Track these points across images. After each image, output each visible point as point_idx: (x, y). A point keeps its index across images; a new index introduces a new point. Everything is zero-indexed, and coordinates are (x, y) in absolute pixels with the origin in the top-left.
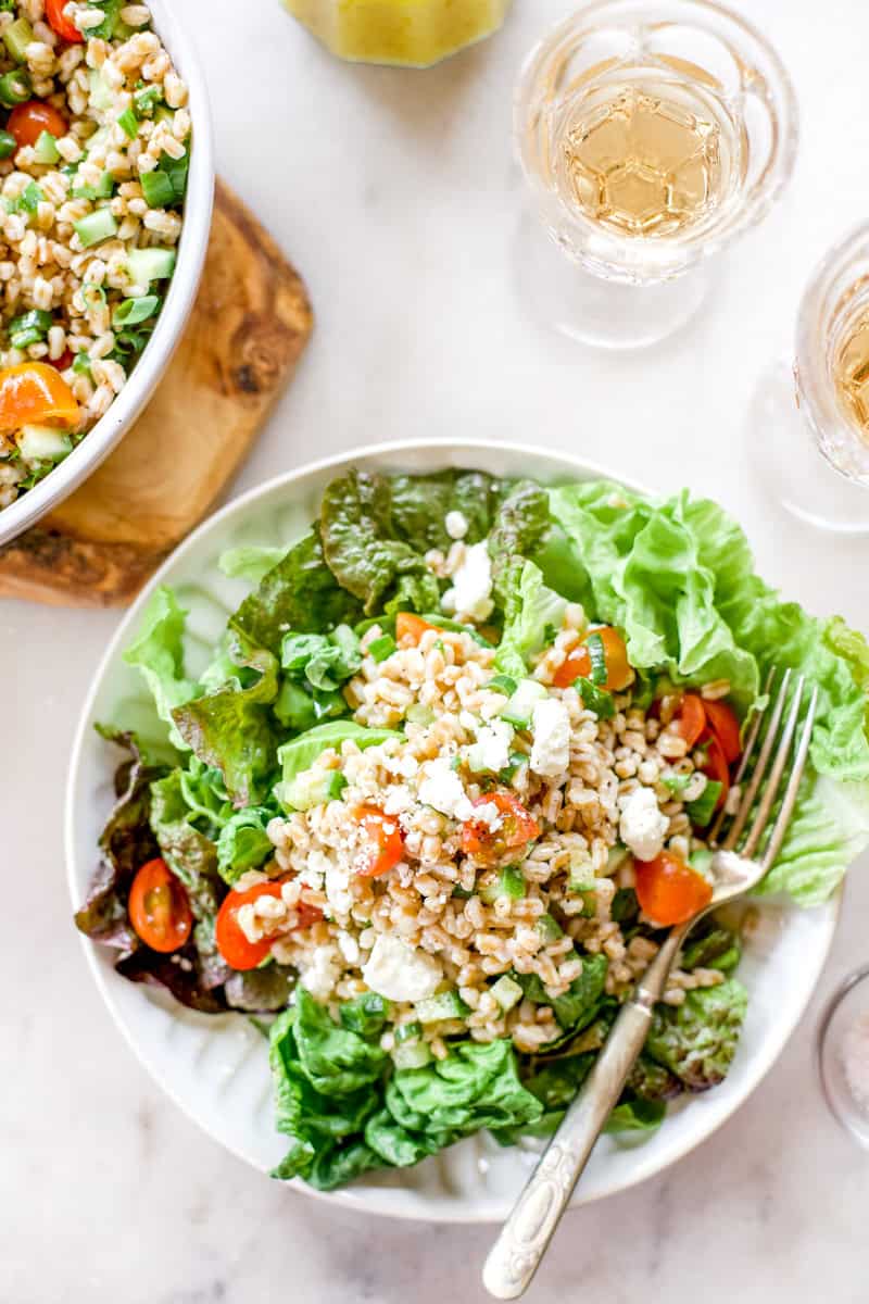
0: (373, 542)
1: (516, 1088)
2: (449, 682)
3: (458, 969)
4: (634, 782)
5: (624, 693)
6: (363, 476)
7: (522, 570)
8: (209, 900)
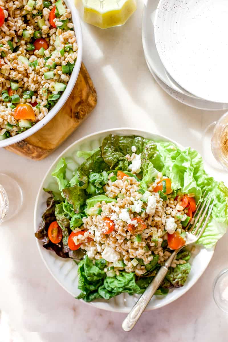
0: (114, 152)
1: (135, 284)
2: (128, 189)
3: (124, 256)
4: (170, 216)
5: (170, 194)
6: (113, 136)
7: (149, 164)
8: (67, 233)
